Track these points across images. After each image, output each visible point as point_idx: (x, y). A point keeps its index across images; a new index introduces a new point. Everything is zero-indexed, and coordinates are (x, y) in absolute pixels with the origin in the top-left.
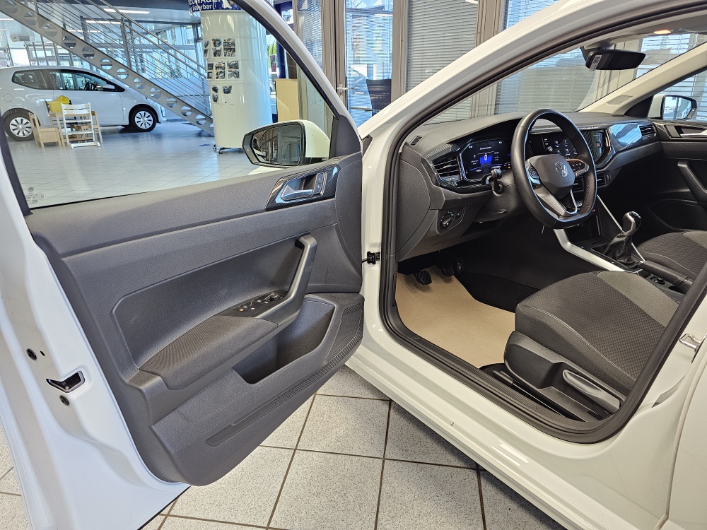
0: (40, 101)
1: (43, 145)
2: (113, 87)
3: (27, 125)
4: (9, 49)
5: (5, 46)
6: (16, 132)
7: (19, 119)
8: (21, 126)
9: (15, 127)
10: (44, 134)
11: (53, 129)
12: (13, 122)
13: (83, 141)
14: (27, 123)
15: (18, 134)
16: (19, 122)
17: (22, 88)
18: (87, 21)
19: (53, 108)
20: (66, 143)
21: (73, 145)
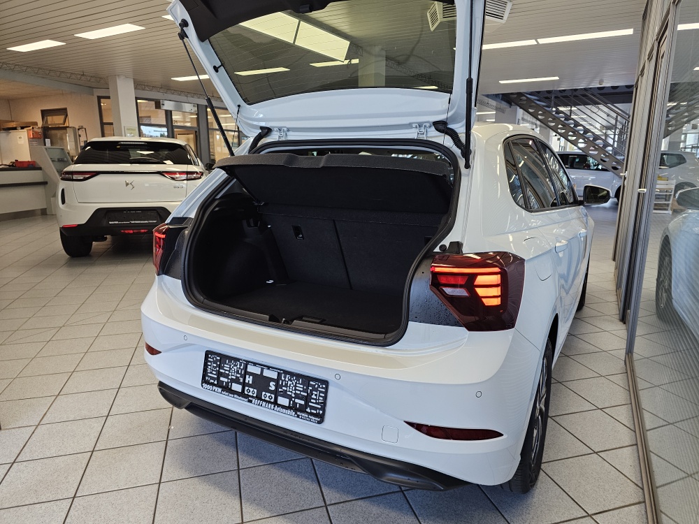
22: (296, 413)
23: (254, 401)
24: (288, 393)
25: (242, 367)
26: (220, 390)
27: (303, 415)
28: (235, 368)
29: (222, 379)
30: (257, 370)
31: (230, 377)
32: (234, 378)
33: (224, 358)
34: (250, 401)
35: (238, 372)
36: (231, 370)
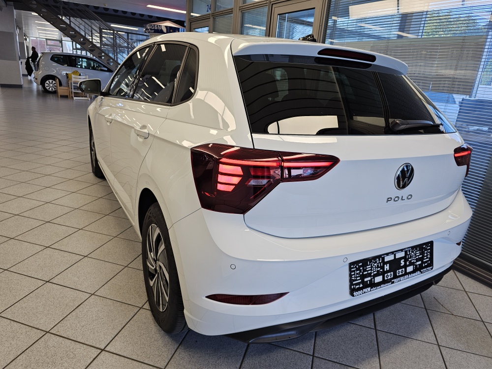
0: (64, 73)
1: (59, 96)
2: (106, 69)
3: (55, 85)
4: (62, 40)
5: (60, 39)
6: (48, 88)
7: (51, 81)
8: (51, 85)
9: (47, 85)
10: (62, 91)
11: (67, 88)
12: (47, 82)
13: (82, 97)
14: (55, 83)
15: (49, 89)
16: (51, 82)
17: (55, 64)
18: (103, 30)
19: (69, 76)
20: (72, 97)
21: (75, 98)
22: (421, 272)
23: (395, 280)
24: (412, 261)
25: (380, 261)
26: (369, 289)
27: (424, 270)
28: (376, 264)
29: (366, 280)
30: (391, 257)
31: (372, 274)
32: (376, 273)
33: (365, 262)
34: (393, 283)
35: (378, 267)
36: (372, 268)
